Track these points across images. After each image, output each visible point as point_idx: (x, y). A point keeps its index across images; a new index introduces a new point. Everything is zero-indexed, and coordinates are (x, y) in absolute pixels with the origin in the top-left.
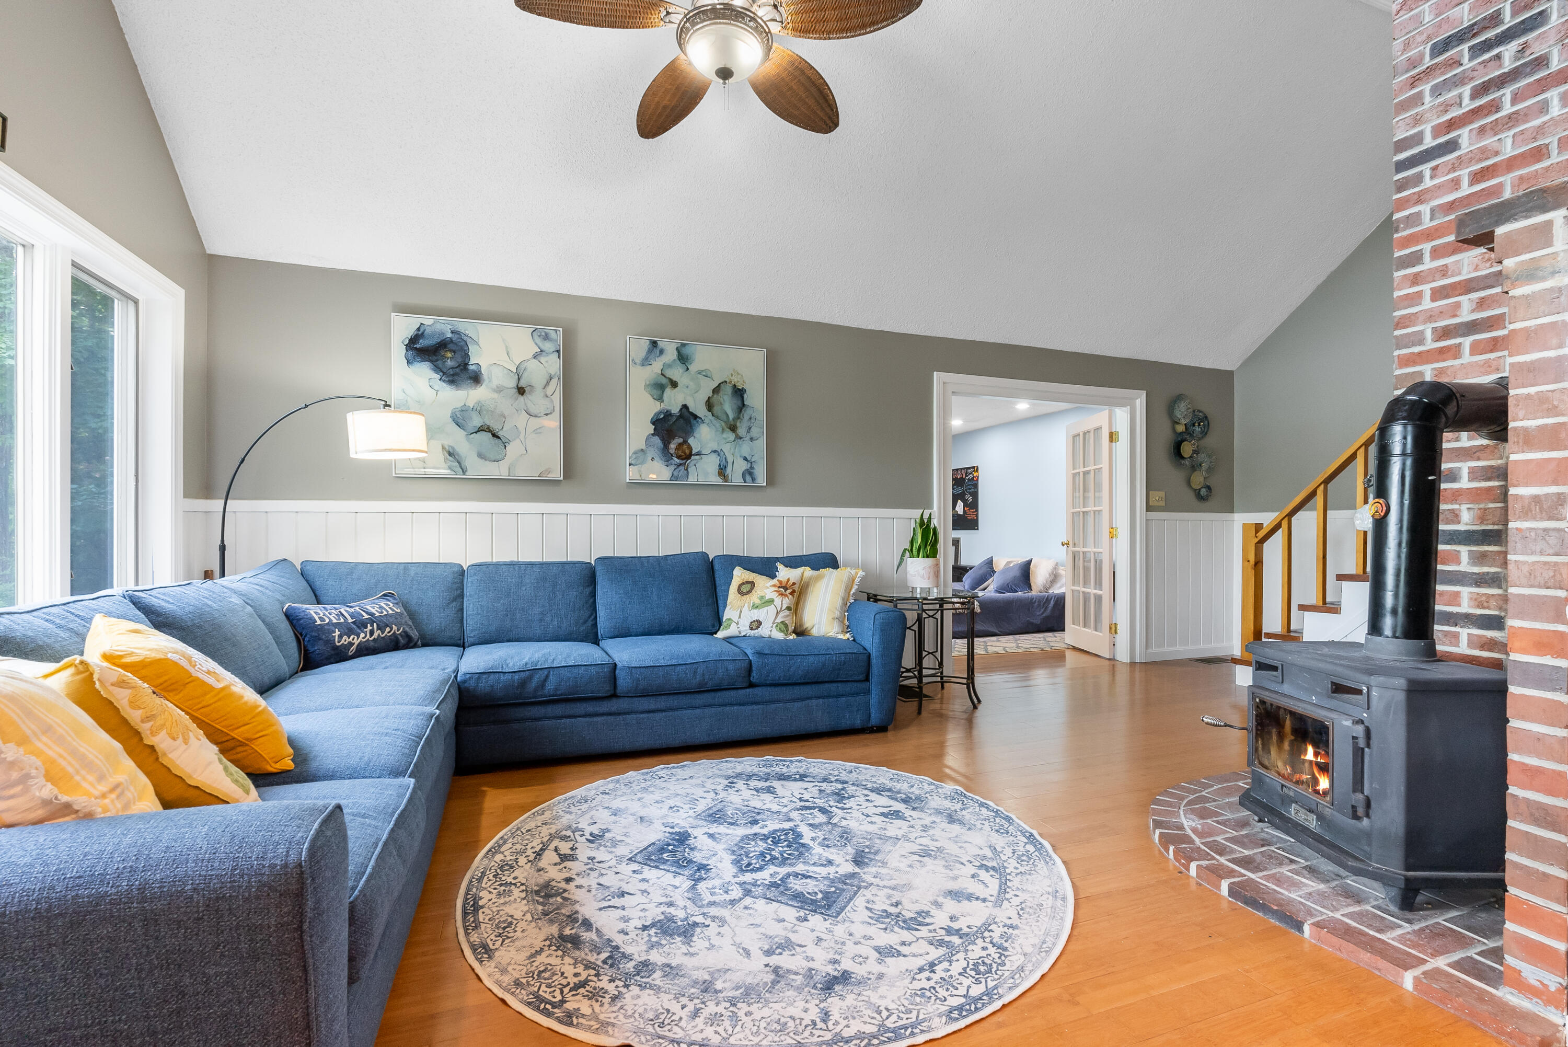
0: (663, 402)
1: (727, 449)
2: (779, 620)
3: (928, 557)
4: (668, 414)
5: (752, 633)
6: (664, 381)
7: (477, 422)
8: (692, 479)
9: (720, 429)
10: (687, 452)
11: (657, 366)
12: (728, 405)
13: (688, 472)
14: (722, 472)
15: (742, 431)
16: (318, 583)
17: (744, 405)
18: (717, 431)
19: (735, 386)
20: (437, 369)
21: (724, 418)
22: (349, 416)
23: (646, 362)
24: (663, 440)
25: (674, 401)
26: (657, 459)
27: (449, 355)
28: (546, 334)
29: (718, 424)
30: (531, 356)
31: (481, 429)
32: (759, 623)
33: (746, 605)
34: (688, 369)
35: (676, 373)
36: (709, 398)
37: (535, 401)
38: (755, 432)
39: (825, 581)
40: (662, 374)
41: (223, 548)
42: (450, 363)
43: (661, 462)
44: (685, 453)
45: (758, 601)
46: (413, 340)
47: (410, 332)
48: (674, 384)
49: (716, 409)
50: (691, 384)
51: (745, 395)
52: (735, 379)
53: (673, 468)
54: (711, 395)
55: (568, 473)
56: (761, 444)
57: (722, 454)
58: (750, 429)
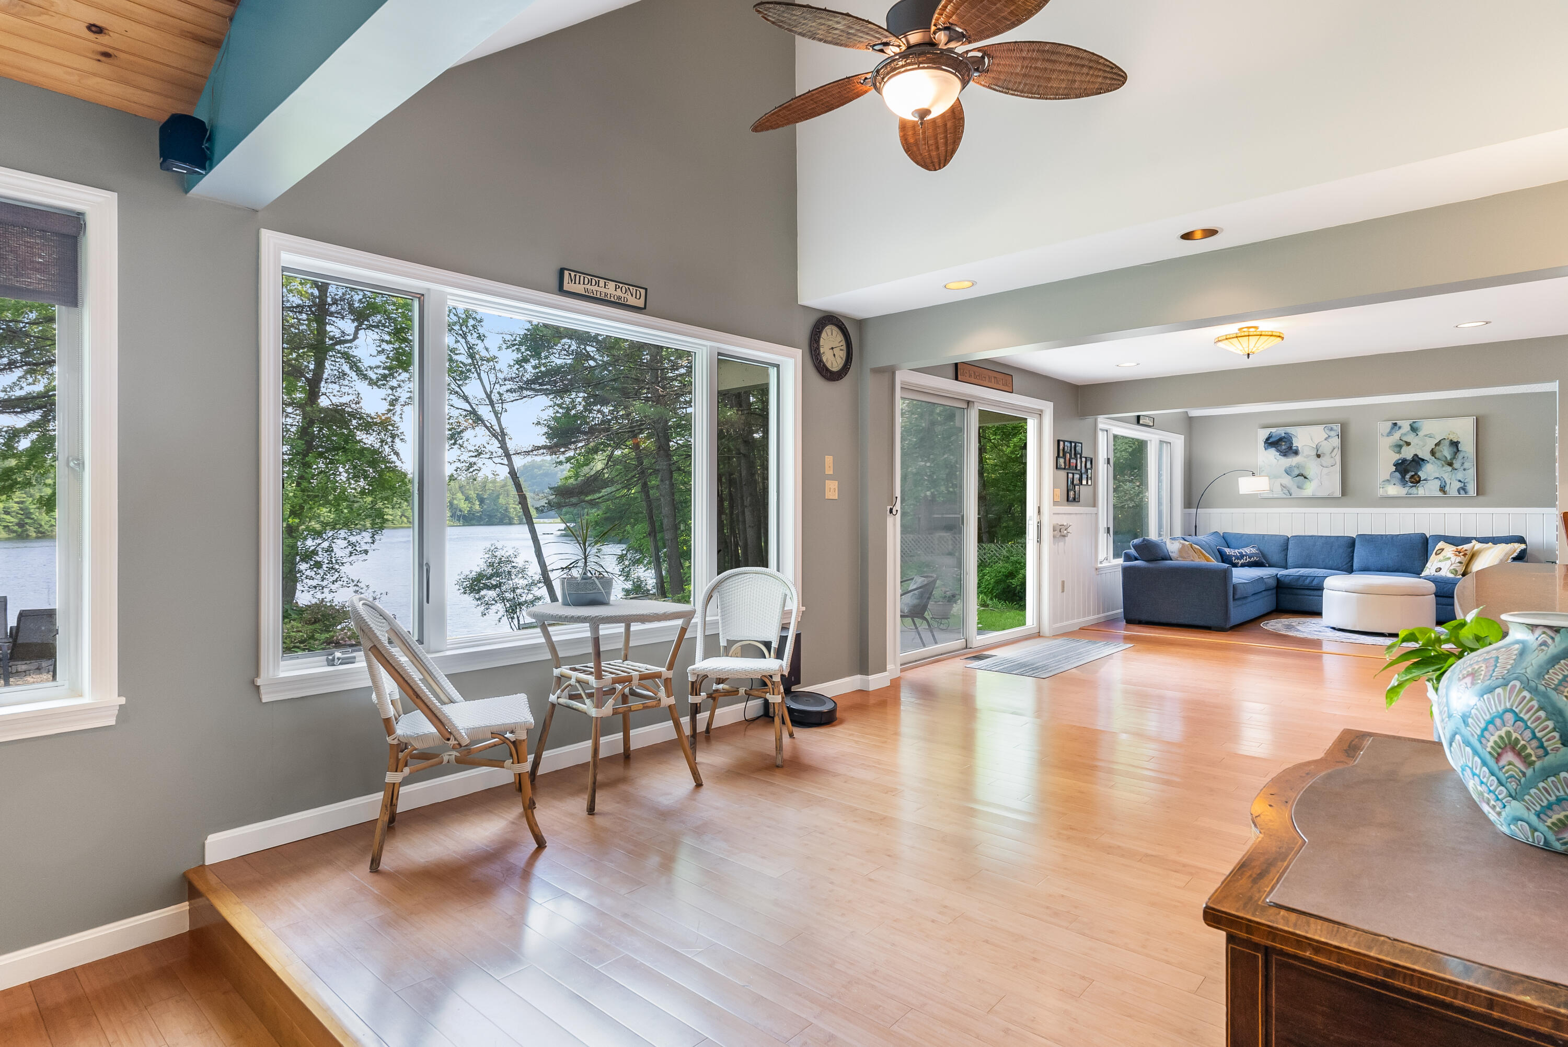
0: (1401, 454)
1: (1446, 477)
2: (1452, 568)
4: (1404, 461)
6: (1401, 443)
7: (1297, 472)
8: (1421, 494)
9: (1441, 466)
10: (1418, 479)
11: (1397, 435)
12: (1447, 452)
13: (1418, 490)
14: (1442, 489)
15: (1457, 464)
16: (1228, 541)
17: (1458, 450)
18: (1438, 466)
19: (1451, 440)
20: (1278, 451)
21: (1444, 459)
22: (1239, 479)
23: (1390, 434)
24: (1401, 473)
25: (1408, 453)
26: (1397, 484)
27: (1284, 444)
28: (1332, 428)
29: (1439, 463)
30: (1323, 439)
31: (1298, 475)
32: (1440, 569)
33: (1438, 560)
34: (1418, 435)
35: (1410, 438)
36: (1433, 449)
37: (1325, 460)
38: (1466, 465)
39: (1492, 550)
40: (1400, 440)
41: (1196, 527)
42: (1284, 447)
43: (1400, 486)
44: (1416, 480)
45: (1445, 559)
46: (1267, 439)
47: (1266, 436)
48: (1408, 444)
49: (1437, 455)
50: (1420, 443)
51: (1459, 445)
52: (1451, 437)
53: (1408, 488)
54: (1434, 447)
55: (1344, 493)
56: (1472, 472)
57: (1442, 479)
58: (1463, 463)
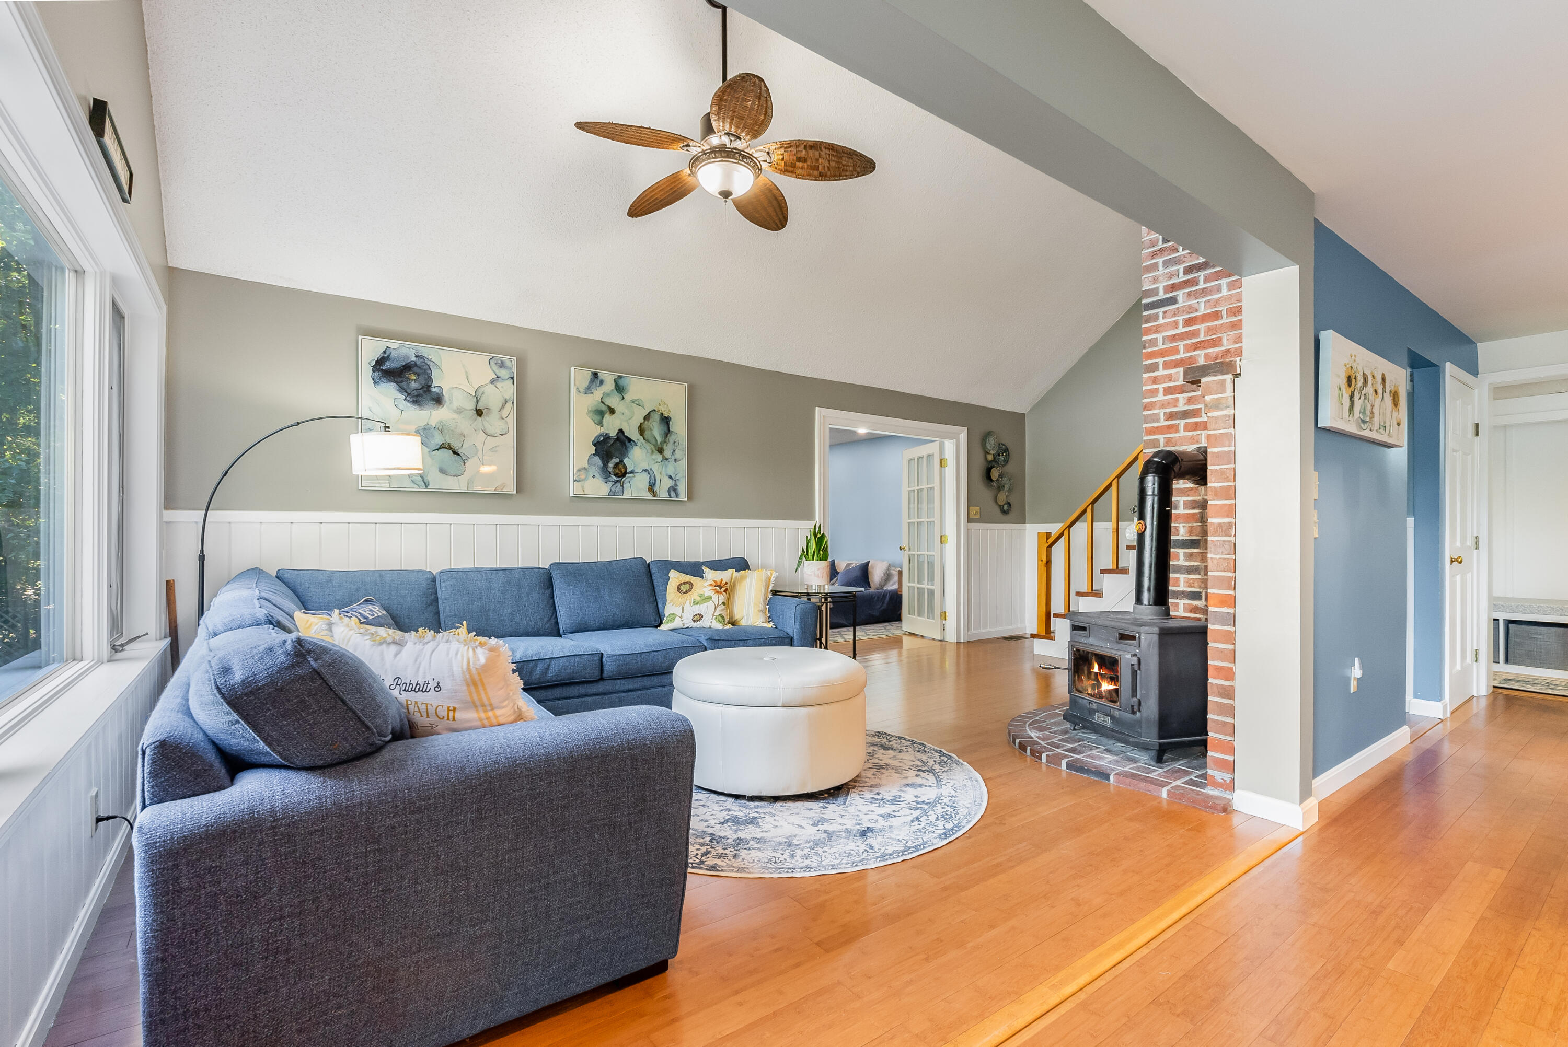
0: (602, 426)
1: (656, 468)
2: (717, 613)
3: (820, 560)
4: (607, 437)
5: (695, 625)
6: (604, 408)
7: (438, 440)
8: (627, 494)
9: (650, 451)
10: (623, 470)
12: (656, 431)
13: (623, 488)
14: (652, 488)
15: (667, 453)
17: (669, 430)
18: (647, 452)
19: (662, 414)
20: (402, 390)
21: (653, 441)
22: (351, 436)
23: (588, 390)
24: (602, 459)
25: (611, 426)
26: (597, 476)
27: (413, 377)
28: (502, 362)
29: (648, 446)
30: (488, 382)
31: (442, 447)
32: (700, 616)
33: (688, 602)
34: (623, 398)
35: (614, 402)
36: (641, 424)
37: (492, 422)
38: (678, 454)
39: (748, 581)
40: (602, 402)
41: (202, 558)
42: (414, 385)
43: (601, 479)
44: (621, 472)
45: (698, 599)
46: (380, 362)
47: (377, 355)
48: (612, 411)
49: (647, 434)
50: (626, 411)
51: (671, 422)
52: (662, 409)
53: (610, 484)
54: (642, 421)
55: (520, 488)
56: (683, 464)
57: (651, 472)
58: (674, 451)
